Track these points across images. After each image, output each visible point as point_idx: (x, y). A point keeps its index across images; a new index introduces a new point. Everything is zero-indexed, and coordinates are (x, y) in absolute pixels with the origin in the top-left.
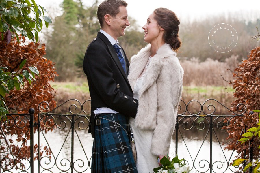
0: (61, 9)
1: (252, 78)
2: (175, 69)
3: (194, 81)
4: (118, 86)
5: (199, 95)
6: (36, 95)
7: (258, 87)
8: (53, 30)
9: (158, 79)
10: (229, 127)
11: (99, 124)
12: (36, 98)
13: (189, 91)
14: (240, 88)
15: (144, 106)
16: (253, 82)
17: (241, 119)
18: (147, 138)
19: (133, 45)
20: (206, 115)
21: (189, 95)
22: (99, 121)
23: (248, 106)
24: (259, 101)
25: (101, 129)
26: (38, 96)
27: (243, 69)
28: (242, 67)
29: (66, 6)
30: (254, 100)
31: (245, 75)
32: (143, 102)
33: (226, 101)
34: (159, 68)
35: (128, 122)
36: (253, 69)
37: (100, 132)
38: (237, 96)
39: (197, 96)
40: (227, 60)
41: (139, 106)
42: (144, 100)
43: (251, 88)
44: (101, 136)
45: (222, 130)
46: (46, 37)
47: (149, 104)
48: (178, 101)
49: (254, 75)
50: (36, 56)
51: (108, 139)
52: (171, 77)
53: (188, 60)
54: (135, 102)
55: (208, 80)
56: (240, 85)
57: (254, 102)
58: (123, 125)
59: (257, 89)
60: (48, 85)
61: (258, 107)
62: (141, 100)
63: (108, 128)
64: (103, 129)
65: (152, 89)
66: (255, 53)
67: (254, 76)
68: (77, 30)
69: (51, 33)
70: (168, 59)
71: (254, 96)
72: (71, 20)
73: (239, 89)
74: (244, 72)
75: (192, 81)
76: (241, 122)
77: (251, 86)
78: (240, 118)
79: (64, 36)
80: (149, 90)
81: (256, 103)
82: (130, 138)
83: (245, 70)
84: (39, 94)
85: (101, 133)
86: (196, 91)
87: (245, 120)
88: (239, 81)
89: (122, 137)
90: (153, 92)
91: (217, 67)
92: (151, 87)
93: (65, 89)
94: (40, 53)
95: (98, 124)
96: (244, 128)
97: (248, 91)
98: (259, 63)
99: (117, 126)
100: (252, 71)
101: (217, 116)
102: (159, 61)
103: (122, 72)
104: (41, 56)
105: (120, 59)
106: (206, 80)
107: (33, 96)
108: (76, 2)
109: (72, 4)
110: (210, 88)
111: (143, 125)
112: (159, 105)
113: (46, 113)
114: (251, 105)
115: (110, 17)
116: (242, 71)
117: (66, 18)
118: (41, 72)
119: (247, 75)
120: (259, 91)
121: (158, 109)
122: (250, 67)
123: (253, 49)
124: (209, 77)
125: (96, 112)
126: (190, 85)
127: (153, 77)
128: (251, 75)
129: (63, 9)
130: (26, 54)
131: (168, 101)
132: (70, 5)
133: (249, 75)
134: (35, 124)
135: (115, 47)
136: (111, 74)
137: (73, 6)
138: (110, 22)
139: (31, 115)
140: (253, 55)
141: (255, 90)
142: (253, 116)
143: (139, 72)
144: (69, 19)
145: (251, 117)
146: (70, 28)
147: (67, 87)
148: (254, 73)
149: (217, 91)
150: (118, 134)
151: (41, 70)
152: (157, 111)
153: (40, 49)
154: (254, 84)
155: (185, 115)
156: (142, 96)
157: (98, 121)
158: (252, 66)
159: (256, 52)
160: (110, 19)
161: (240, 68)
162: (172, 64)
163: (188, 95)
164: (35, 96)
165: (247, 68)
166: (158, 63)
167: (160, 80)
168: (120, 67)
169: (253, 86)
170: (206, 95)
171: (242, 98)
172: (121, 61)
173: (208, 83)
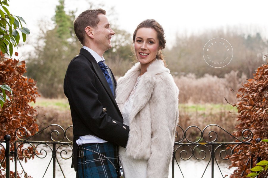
0: (53, 22)
1: (259, 99)
2: (170, 87)
3: (191, 98)
4: (105, 109)
5: (197, 113)
6: (12, 119)
7: (266, 110)
8: (45, 44)
9: (151, 99)
10: (233, 157)
11: (82, 156)
12: (11, 123)
13: (186, 109)
14: (245, 111)
15: (136, 131)
16: (260, 104)
17: (247, 147)
18: (140, 172)
19: (127, 60)
20: (207, 143)
21: (187, 113)
22: (82, 153)
23: (255, 132)
24: (267, 125)
25: (84, 162)
26: (14, 119)
27: (248, 89)
28: (247, 86)
29: (59, 19)
30: (261, 125)
31: (250, 96)
32: (135, 127)
33: (226, 120)
34: (152, 86)
35: (116, 154)
36: (260, 90)
37: (82, 165)
38: (242, 119)
39: (195, 115)
40: (226, 76)
41: (130, 132)
42: (136, 125)
43: (258, 111)
44: (84, 170)
45: (226, 160)
46: (37, 51)
47: (141, 129)
48: (175, 124)
49: (261, 96)
50: (14, 74)
51: (92, 174)
52: (166, 96)
53: (185, 76)
54: (125, 128)
55: (207, 97)
56: (246, 108)
57: (262, 127)
58: (110, 158)
59: (265, 113)
60: (28, 107)
61: (266, 132)
62: (132, 125)
63: (93, 161)
64: (86, 162)
65: (145, 111)
66: (261, 72)
67: (261, 98)
68: (70, 45)
69: (42, 47)
70: (161, 76)
71: (261, 120)
72: (63, 33)
73: (245, 113)
74: (249, 92)
75: (189, 98)
76: (247, 151)
77: (259, 109)
78: (246, 145)
79: (57, 50)
80: (140, 113)
81: (264, 128)
82: (118, 172)
83: (251, 90)
84: (15, 118)
85: (84, 167)
86: (194, 110)
87: (252, 149)
88: (244, 102)
89: (109, 172)
90: (146, 115)
91: (216, 83)
92: (143, 108)
93: (55, 107)
94: (20, 71)
95: (80, 156)
96: (250, 157)
97: (255, 115)
98: (266, 83)
99: (102, 159)
100: (259, 91)
101: (219, 144)
102: (152, 78)
103: (110, 94)
104: (19, 75)
105: (106, 79)
106: (204, 97)
107: (8, 121)
108: (68, 15)
109: (64, 17)
110: (209, 105)
111: (136, 154)
112: (154, 130)
113: (24, 140)
114: (258, 129)
115: (91, 28)
116: (247, 91)
117: (59, 32)
118: (21, 93)
119: (253, 96)
120: (267, 115)
121: (152, 135)
122: (256, 87)
123: (259, 67)
124: (208, 94)
125: (78, 142)
126: (187, 102)
127: (146, 96)
128: (258, 96)
129: (55, 22)
130: (2, 72)
131: (163, 123)
132: (63, 18)
133: (256, 96)
134: (12, 153)
135: (101, 65)
136: (96, 95)
137: (66, 20)
138: (92, 34)
139: (7, 142)
140: (259, 73)
141: (263, 114)
142: (261, 143)
143: (127, 94)
144: (61, 32)
145: (259, 145)
146: (61, 42)
147: (57, 104)
148: (261, 94)
149: (217, 109)
150: (104, 167)
151: (21, 91)
152: (151, 137)
153: (19, 67)
154: (262, 106)
155: (183, 143)
156: (133, 121)
157: (80, 152)
158: (259, 86)
159: (262, 70)
160: (92, 32)
161: (245, 89)
162: (166, 81)
163: (185, 113)
164: (10, 120)
165: (253, 89)
166: (150, 80)
167: (154, 100)
168: (106, 88)
169: (261, 109)
170: (204, 114)
171: (248, 121)
172: (108, 81)
173: (206, 101)
